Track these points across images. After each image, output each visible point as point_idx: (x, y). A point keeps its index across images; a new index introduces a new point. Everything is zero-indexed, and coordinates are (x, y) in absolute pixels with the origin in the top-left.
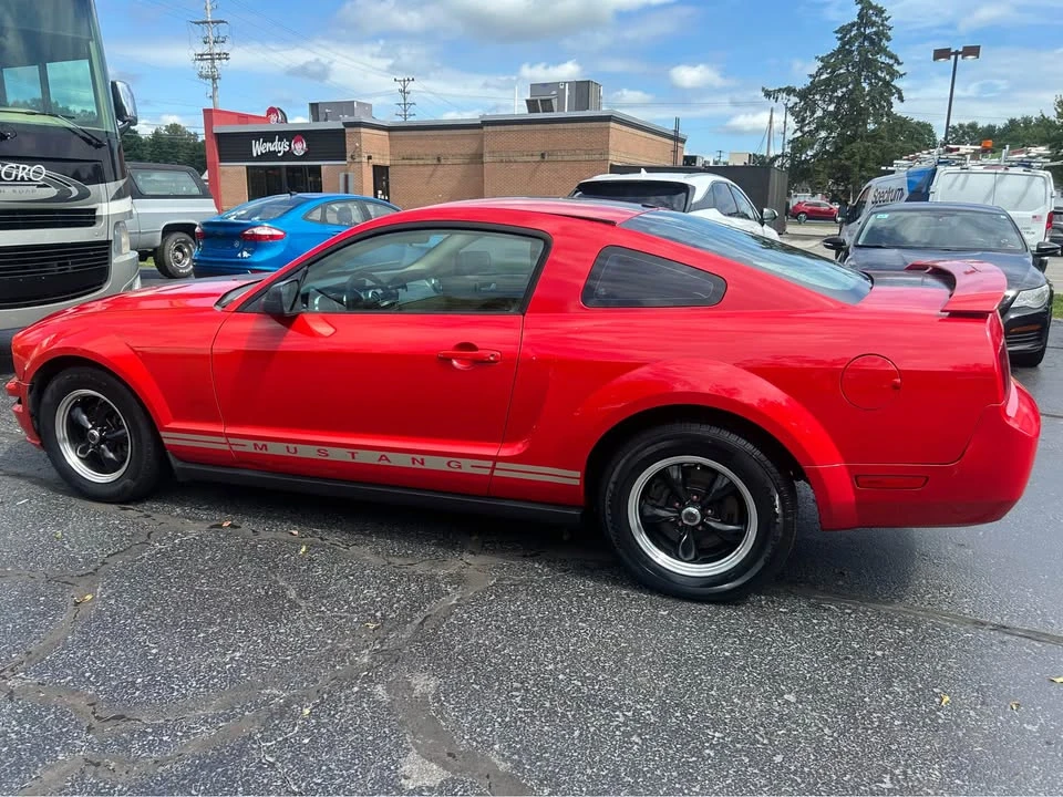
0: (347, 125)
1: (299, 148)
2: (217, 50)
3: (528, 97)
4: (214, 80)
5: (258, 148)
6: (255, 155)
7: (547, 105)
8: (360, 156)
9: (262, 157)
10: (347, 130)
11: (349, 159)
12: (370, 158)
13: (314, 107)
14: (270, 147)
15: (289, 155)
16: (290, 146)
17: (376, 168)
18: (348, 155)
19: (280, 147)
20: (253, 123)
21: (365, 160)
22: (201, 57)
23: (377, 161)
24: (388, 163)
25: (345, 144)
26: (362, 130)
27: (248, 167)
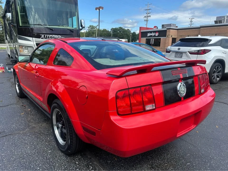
0: (167, 29)
1: (157, 34)
2: (148, 15)
3: (215, 20)
4: (147, 21)
5: (149, 35)
6: (148, 36)
7: (220, 22)
8: (169, 36)
9: (150, 36)
10: (167, 30)
11: (167, 37)
12: (172, 36)
13: (163, 26)
14: (151, 34)
15: (155, 36)
16: (155, 34)
17: (173, 38)
18: (167, 36)
19: (153, 34)
20: (149, 29)
21: (170, 37)
22: (145, 17)
23: (173, 37)
24: (176, 37)
25: (166, 33)
26: (171, 30)
27: (146, 39)
